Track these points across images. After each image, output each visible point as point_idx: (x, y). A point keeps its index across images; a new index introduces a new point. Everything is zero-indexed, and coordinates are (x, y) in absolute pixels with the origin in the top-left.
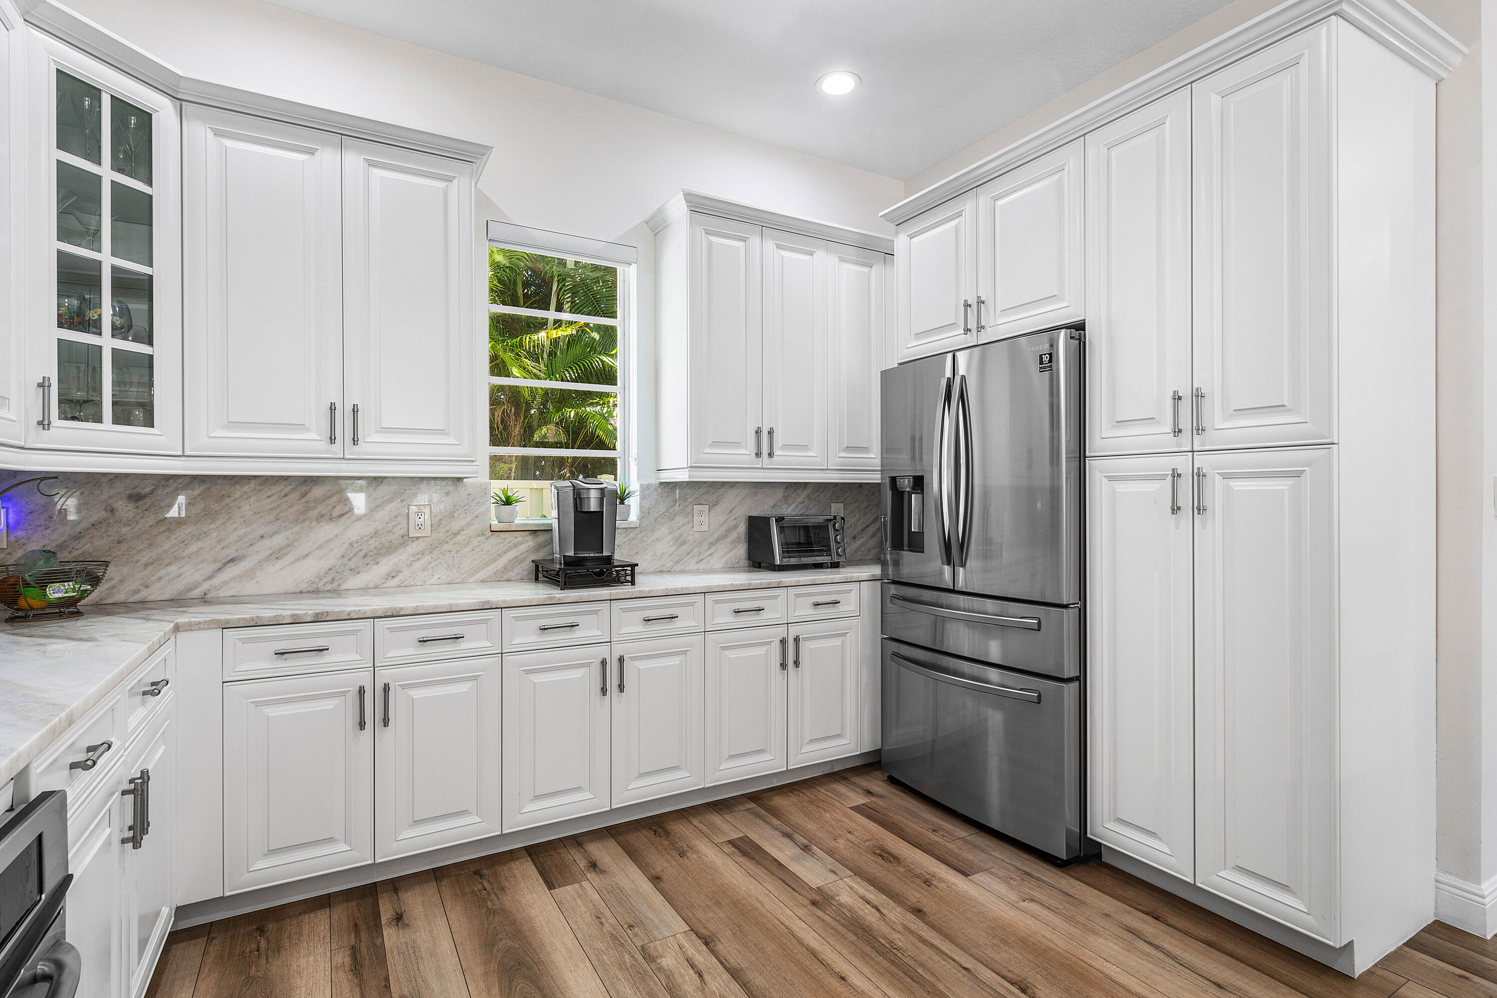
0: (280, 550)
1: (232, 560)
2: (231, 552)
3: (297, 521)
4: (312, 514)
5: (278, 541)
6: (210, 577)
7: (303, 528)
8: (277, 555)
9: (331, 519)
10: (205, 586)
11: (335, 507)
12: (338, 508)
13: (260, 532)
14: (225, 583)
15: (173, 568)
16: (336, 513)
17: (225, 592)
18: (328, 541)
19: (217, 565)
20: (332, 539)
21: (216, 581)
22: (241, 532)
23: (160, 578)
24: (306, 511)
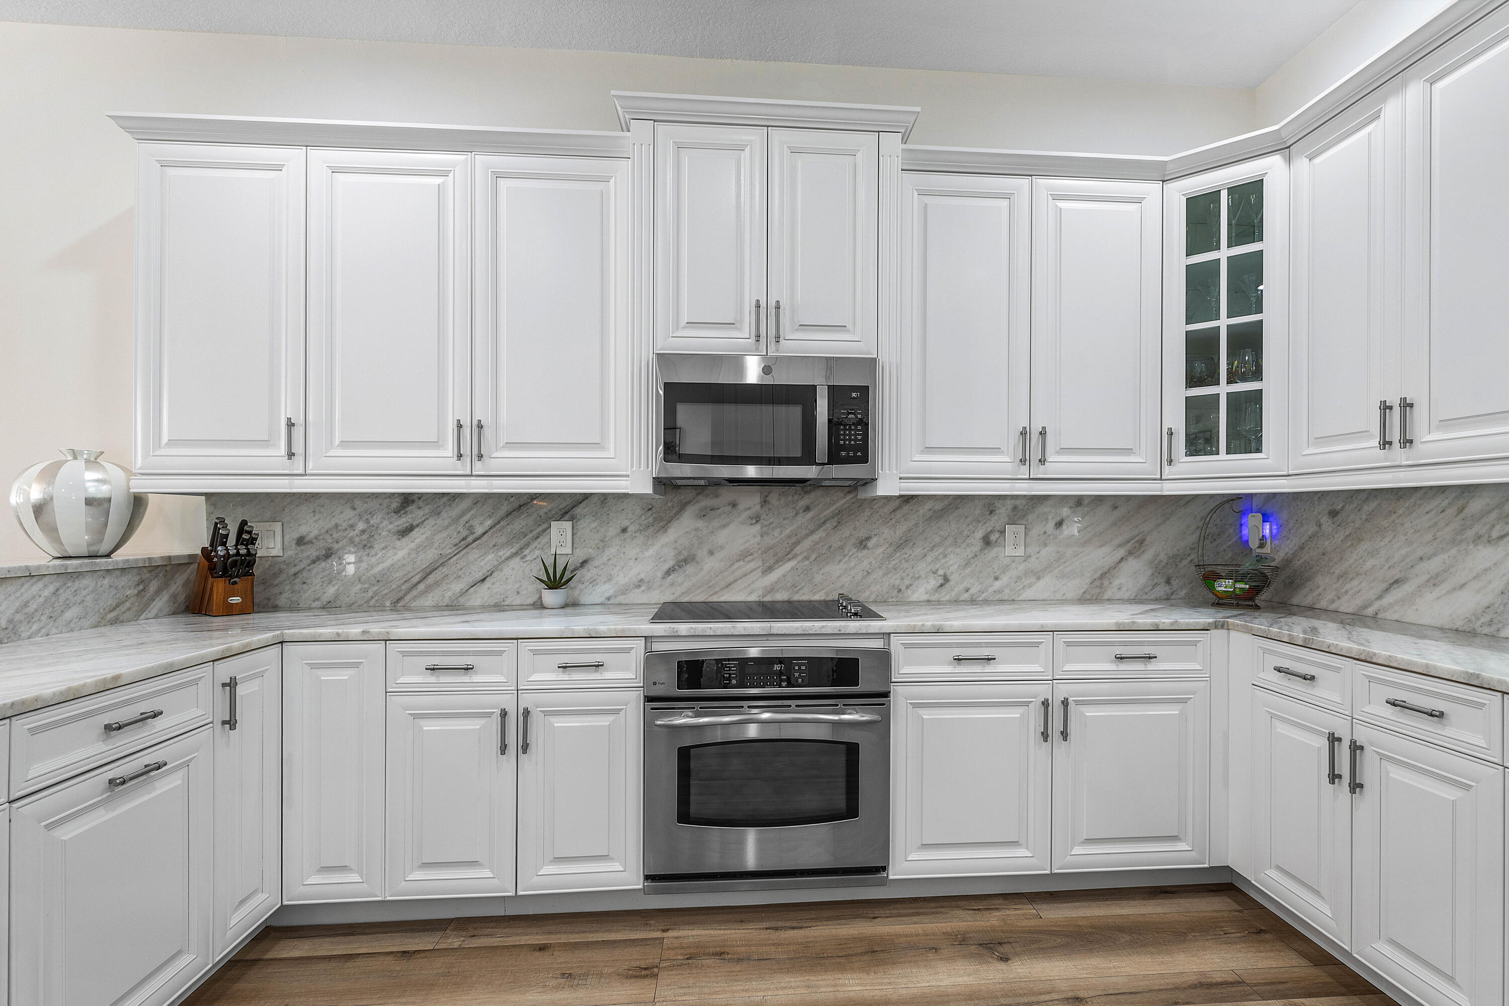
0: (1437, 575)
1: (1397, 582)
2: (1395, 573)
3: (1454, 542)
4: (1470, 534)
5: (1434, 565)
6: (1380, 597)
7: (1459, 551)
8: (1434, 581)
9: (1489, 541)
10: (1376, 606)
11: (1494, 526)
12: (1498, 527)
13: (1419, 553)
14: (1391, 605)
15: (1355, 583)
16: (1495, 534)
17: (1391, 615)
18: (1486, 570)
19: (1385, 585)
20: (1490, 569)
21: (1385, 601)
22: (1403, 552)
23: (1347, 592)
24: (1463, 529)
